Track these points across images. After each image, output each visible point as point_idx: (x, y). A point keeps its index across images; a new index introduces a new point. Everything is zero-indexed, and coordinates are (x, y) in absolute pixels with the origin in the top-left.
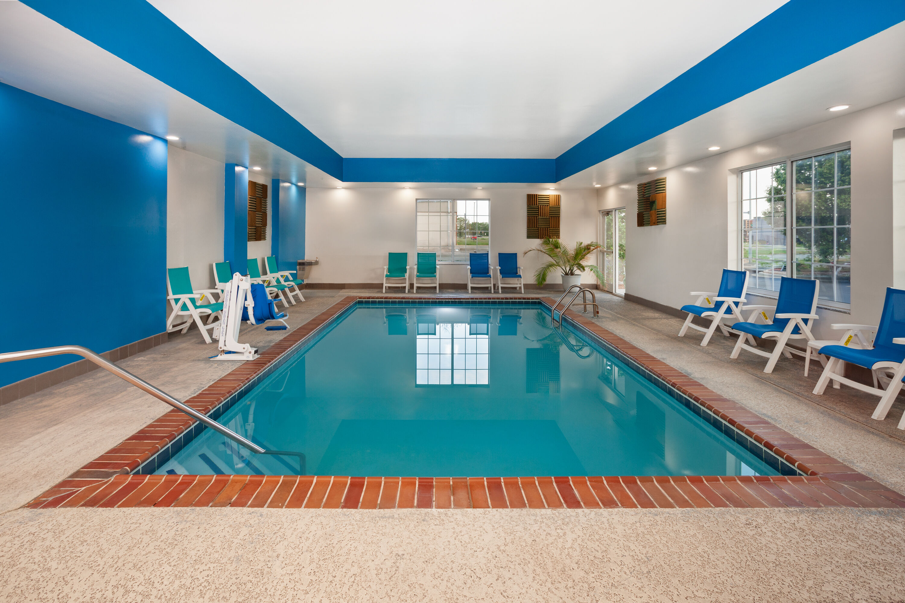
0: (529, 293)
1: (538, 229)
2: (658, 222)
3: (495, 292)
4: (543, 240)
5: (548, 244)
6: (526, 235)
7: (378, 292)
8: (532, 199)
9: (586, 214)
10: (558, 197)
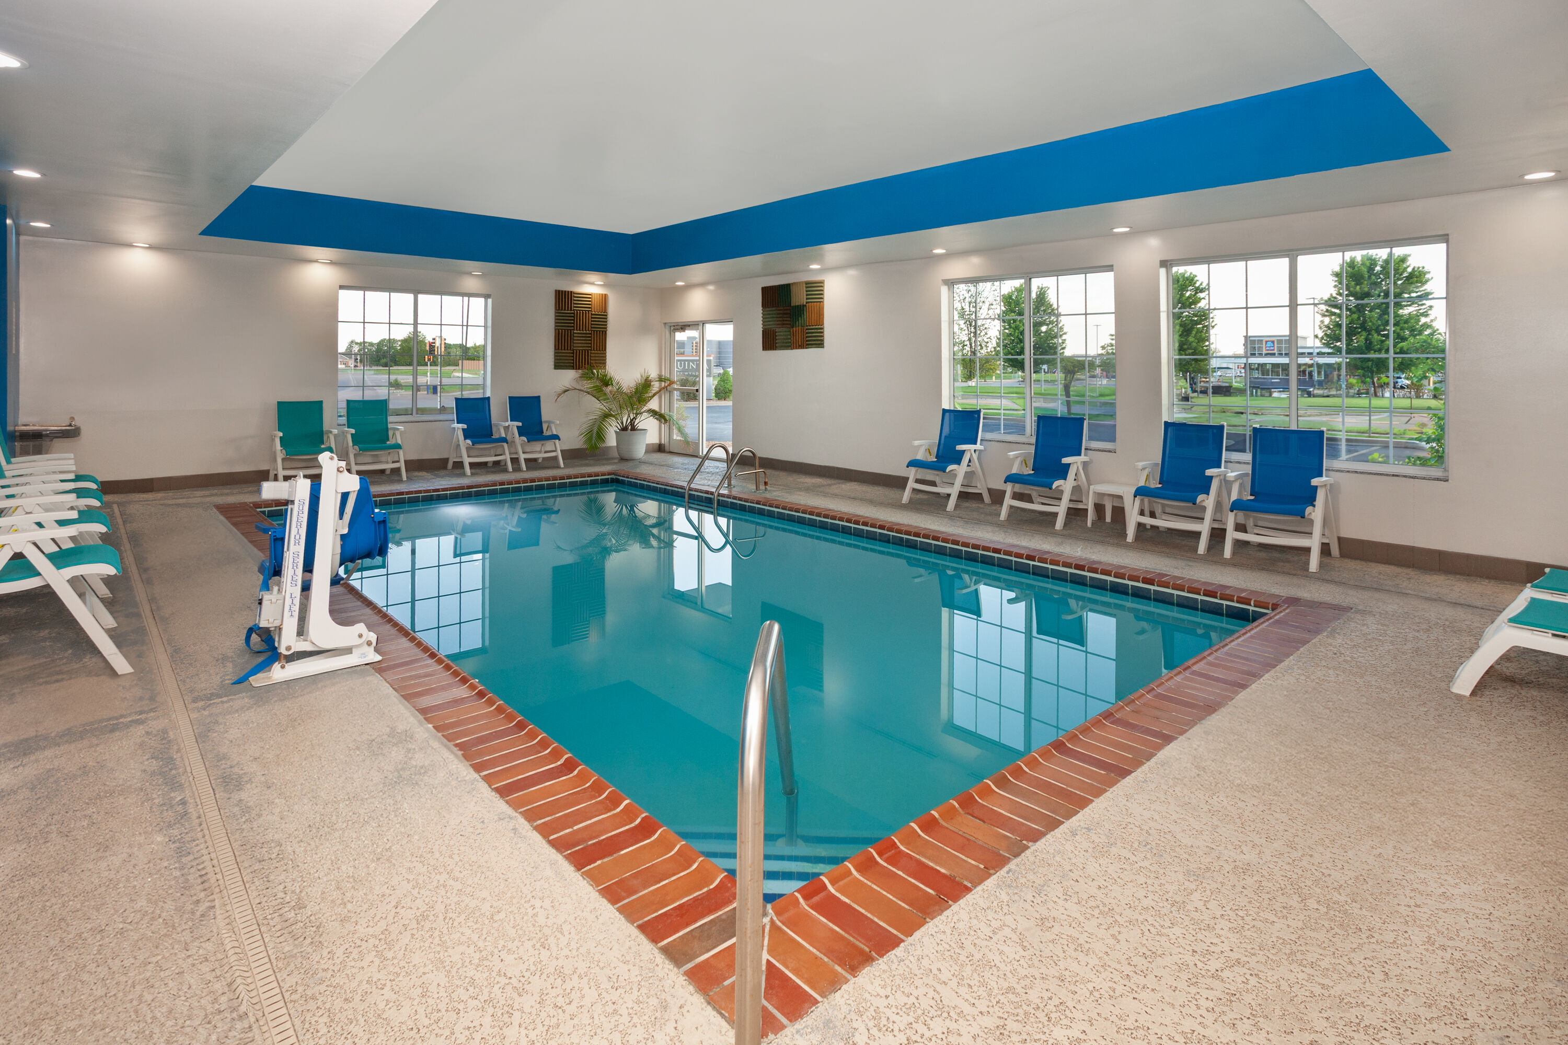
0: (573, 466)
1: (573, 353)
2: (807, 345)
3: (515, 470)
4: (580, 371)
5: (591, 378)
6: (553, 363)
7: (251, 492)
8: (564, 299)
9: (643, 328)
10: (605, 298)
